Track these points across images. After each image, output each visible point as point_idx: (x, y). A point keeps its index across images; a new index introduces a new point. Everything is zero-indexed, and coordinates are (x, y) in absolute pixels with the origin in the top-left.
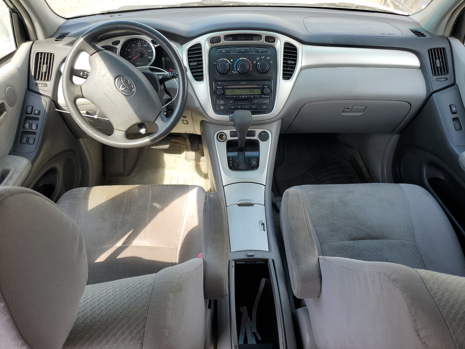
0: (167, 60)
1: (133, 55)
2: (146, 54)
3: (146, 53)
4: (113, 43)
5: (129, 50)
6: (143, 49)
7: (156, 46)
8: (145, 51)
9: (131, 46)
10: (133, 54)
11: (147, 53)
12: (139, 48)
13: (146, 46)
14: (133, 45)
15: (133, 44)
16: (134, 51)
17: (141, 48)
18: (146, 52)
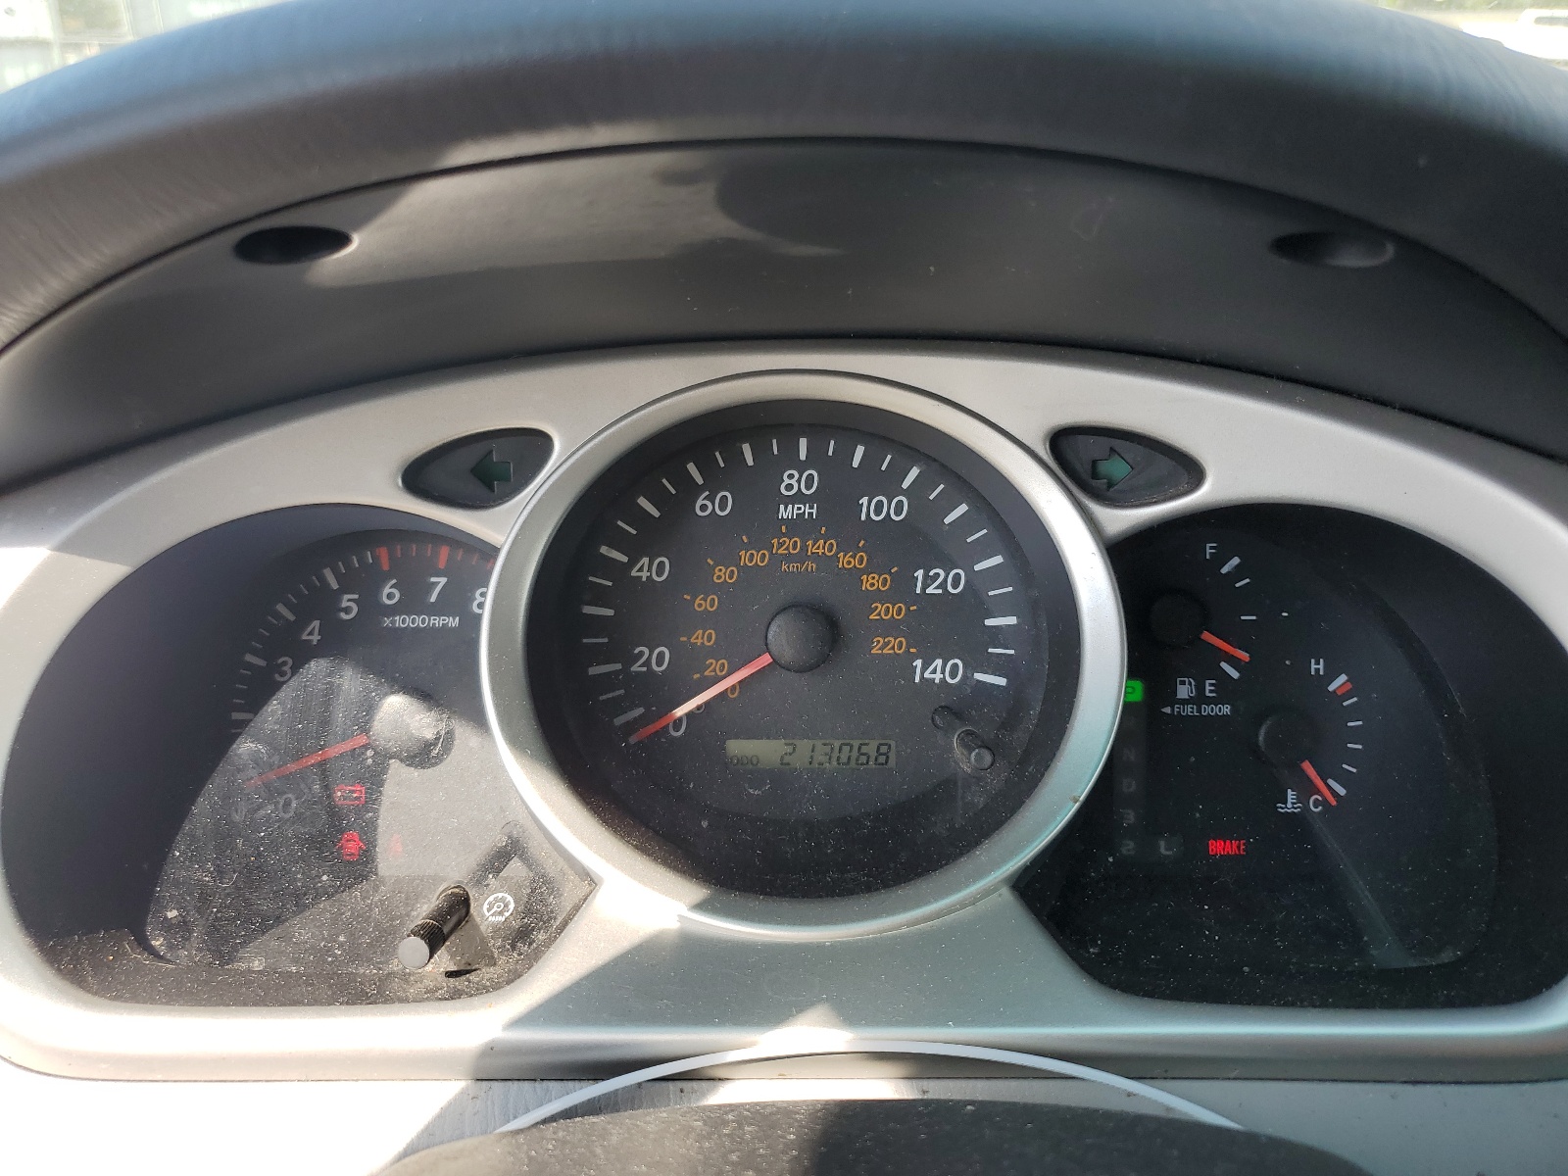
0: (1189, 710)
1: (702, 638)
2: (889, 628)
3: (881, 611)
4: (418, 476)
5: (644, 570)
6: (845, 561)
7: (1122, 519)
8: (871, 582)
9: (678, 507)
10: (705, 620)
11: (893, 611)
12: (788, 545)
13: (889, 509)
14: (704, 506)
15: (713, 485)
16: (722, 574)
17: (819, 547)
18: (879, 596)
